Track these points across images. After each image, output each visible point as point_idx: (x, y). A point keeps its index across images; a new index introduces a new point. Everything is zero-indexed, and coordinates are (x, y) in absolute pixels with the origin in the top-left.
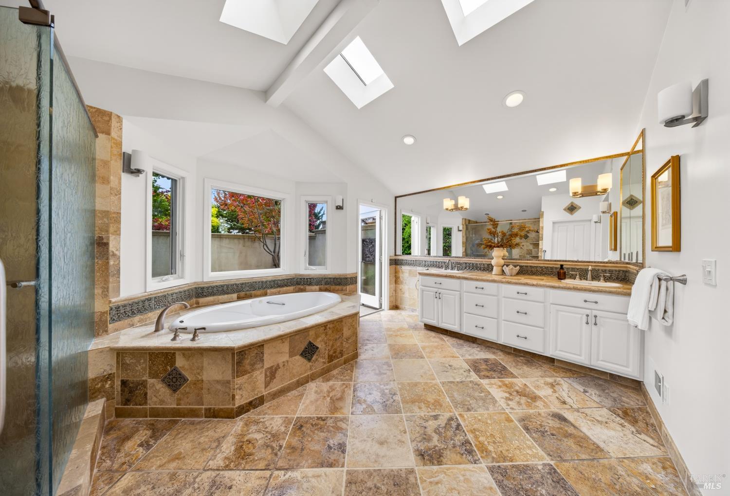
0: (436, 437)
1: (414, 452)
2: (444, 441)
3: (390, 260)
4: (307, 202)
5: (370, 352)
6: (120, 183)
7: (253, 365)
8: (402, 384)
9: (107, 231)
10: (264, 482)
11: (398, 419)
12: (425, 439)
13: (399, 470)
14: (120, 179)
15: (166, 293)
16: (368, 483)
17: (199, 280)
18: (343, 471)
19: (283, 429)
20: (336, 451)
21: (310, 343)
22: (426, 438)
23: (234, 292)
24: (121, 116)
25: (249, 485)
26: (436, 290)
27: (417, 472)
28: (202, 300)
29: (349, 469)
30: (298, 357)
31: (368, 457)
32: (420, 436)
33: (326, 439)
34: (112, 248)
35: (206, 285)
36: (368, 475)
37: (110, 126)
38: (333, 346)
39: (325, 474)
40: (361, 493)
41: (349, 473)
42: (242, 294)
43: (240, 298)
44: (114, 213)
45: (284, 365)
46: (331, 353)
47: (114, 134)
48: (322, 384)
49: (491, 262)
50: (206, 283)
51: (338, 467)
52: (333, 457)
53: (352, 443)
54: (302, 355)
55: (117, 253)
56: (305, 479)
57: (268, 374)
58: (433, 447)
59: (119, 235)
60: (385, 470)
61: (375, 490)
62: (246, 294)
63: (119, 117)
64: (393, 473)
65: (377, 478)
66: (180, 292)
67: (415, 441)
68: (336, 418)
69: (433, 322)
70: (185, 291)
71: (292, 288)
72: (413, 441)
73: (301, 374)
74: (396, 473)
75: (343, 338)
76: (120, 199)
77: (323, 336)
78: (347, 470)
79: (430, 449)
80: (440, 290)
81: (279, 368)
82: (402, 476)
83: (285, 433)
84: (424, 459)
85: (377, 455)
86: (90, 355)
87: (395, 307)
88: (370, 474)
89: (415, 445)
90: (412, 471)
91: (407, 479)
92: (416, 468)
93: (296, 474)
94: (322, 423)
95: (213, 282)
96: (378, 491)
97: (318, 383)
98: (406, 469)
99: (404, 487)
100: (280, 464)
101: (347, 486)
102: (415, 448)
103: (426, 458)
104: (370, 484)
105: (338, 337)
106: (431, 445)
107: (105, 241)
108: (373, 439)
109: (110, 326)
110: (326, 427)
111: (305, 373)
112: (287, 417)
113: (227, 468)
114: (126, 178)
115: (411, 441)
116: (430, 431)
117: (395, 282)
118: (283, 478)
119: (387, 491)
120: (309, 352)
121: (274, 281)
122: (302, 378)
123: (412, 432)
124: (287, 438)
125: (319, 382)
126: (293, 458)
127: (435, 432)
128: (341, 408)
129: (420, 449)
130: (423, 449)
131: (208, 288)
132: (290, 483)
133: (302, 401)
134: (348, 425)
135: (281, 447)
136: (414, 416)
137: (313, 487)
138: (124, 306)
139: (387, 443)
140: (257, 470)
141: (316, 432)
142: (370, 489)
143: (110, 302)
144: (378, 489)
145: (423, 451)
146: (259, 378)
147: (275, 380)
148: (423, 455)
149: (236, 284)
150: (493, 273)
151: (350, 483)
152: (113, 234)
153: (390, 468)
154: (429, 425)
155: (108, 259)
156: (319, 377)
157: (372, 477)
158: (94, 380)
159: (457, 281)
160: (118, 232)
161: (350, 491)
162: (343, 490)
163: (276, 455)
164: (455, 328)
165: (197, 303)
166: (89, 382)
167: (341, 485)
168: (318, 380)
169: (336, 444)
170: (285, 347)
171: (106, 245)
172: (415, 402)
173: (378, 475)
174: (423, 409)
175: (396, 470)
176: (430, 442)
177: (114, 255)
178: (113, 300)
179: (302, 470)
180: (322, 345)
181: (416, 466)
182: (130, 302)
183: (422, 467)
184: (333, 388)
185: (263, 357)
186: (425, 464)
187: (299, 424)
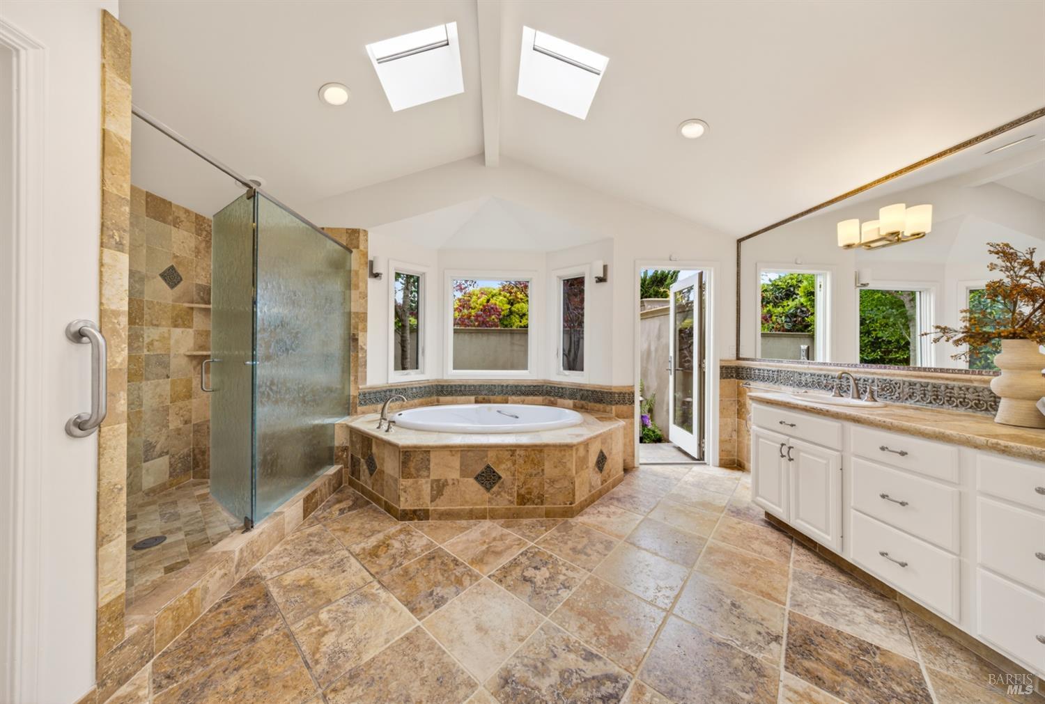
0: (554, 678)
1: (501, 669)
2: (558, 694)
3: (722, 368)
4: (560, 278)
5: (603, 518)
6: (366, 288)
7: (418, 470)
8: (597, 581)
9: (357, 329)
10: (361, 584)
11: (534, 619)
12: (536, 667)
13: (461, 672)
14: (367, 284)
15: (405, 387)
16: (420, 653)
17: (440, 377)
18: (415, 623)
19: (419, 550)
20: (431, 602)
21: (488, 467)
22: (540, 669)
23: (472, 395)
24: (366, 229)
25: (353, 578)
26: (783, 439)
27: (476, 692)
28: (442, 399)
29: (422, 626)
30: (472, 480)
31: (450, 631)
32: (534, 659)
33: (437, 584)
34: (360, 343)
35: (447, 384)
36: (429, 647)
37: (359, 241)
38: (524, 483)
39: (401, 613)
40: (405, 655)
41: (418, 630)
42: (480, 397)
43: (477, 402)
44: (363, 313)
45: (454, 484)
46: (523, 491)
47: (361, 247)
48: (499, 527)
49: (988, 382)
50: (446, 381)
51: (415, 616)
52: (423, 604)
53: (453, 605)
54: (476, 478)
55: (363, 347)
56: (383, 604)
57: (434, 486)
58: (533, 686)
59: (366, 331)
60: (449, 656)
61: (417, 665)
62: (484, 399)
63: (365, 231)
64: (452, 667)
65: (432, 657)
66: (420, 387)
67: (520, 660)
68: (470, 570)
69: (780, 513)
70: (425, 387)
71: (540, 399)
72: (518, 657)
73: (476, 504)
74: (454, 671)
75: (545, 477)
76: (366, 301)
77: (509, 464)
78: (419, 626)
79: (525, 685)
80: (792, 440)
81: (448, 485)
82: (457, 679)
83: (416, 555)
84: (503, 687)
85: (460, 637)
86: (336, 426)
87: (735, 463)
88: (432, 646)
89: (513, 664)
90: (471, 685)
91: (457, 688)
92: (481, 688)
93: (383, 594)
94: (452, 566)
95: (453, 381)
96: (419, 669)
97: (495, 524)
98: (469, 677)
99: (443, 690)
100: (385, 579)
101: (402, 638)
102: (509, 666)
103: (508, 689)
104: (420, 656)
105: (534, 472)
106: (534, 681)
107: (356, 337)
108: (477, 618)
109: (359, 409)
110: (450, 573)
111: (482, 504)
112: (432, 542)
113: (356, 556)
114: (371, 282)
115: (514, 656)
116: (555, 665)
117: (738, 413)
118: (374, 591)
119: (425, 677)
120: (488, 478)
121: (516, 386)
122: (476, 509)
123: (529, 647)
124: (412, 561)
125: (498, 524)
126: (397, 581)
127: (561, 674)
128: (487, 564)
129: (513, 673)
130: (517, 675)
131: (447, 386)
132: (375, 597)
133: (460, 535)
134: (470, 585)
135: (401, 564)
136: (559, 631)
137: (381, 615)
138: (370, 393)
139: (486, 633)
140: (368, 571)
141: (438, 571)
142: (415, 660)
143: (358, 388)
144: (421, 667)
145: (514, 679)
146: (424, 487)
147: (442, 497)
148: (507, 682)
149: (473, 386)
150: (997, 419)
151: (407, 638)
152: (361, 331)
153: (455, 659)
154: (566, 659)
155: (358, 352)
156: (502, 518)
157: (430, 652)
158: (338, 448)
159: (835, 425)
160: (365, 330)
161: (400, 645)
162: (397, 638)
163: (391, 568)
164: (829, 540)
165: (438, 401)
166: (335, 449)
167: (400, 632)
168: (497, 521)
169: (440, 595)
170: (456, 462)
171: (357, 340)
172: (583, 615)
173: (436, 656)
174: (583, 632)
175: (458, 667)
176: (536, 678)
177: (362, 349)
178: (360, 387)
179: (391, 595)
180: (507, 476)
181: (484, 686)
182: (375, 390)
183: (487, 693)
184: (503, 537)
185: (429, 464)
186: (495, 694)
187: (434, 554)
